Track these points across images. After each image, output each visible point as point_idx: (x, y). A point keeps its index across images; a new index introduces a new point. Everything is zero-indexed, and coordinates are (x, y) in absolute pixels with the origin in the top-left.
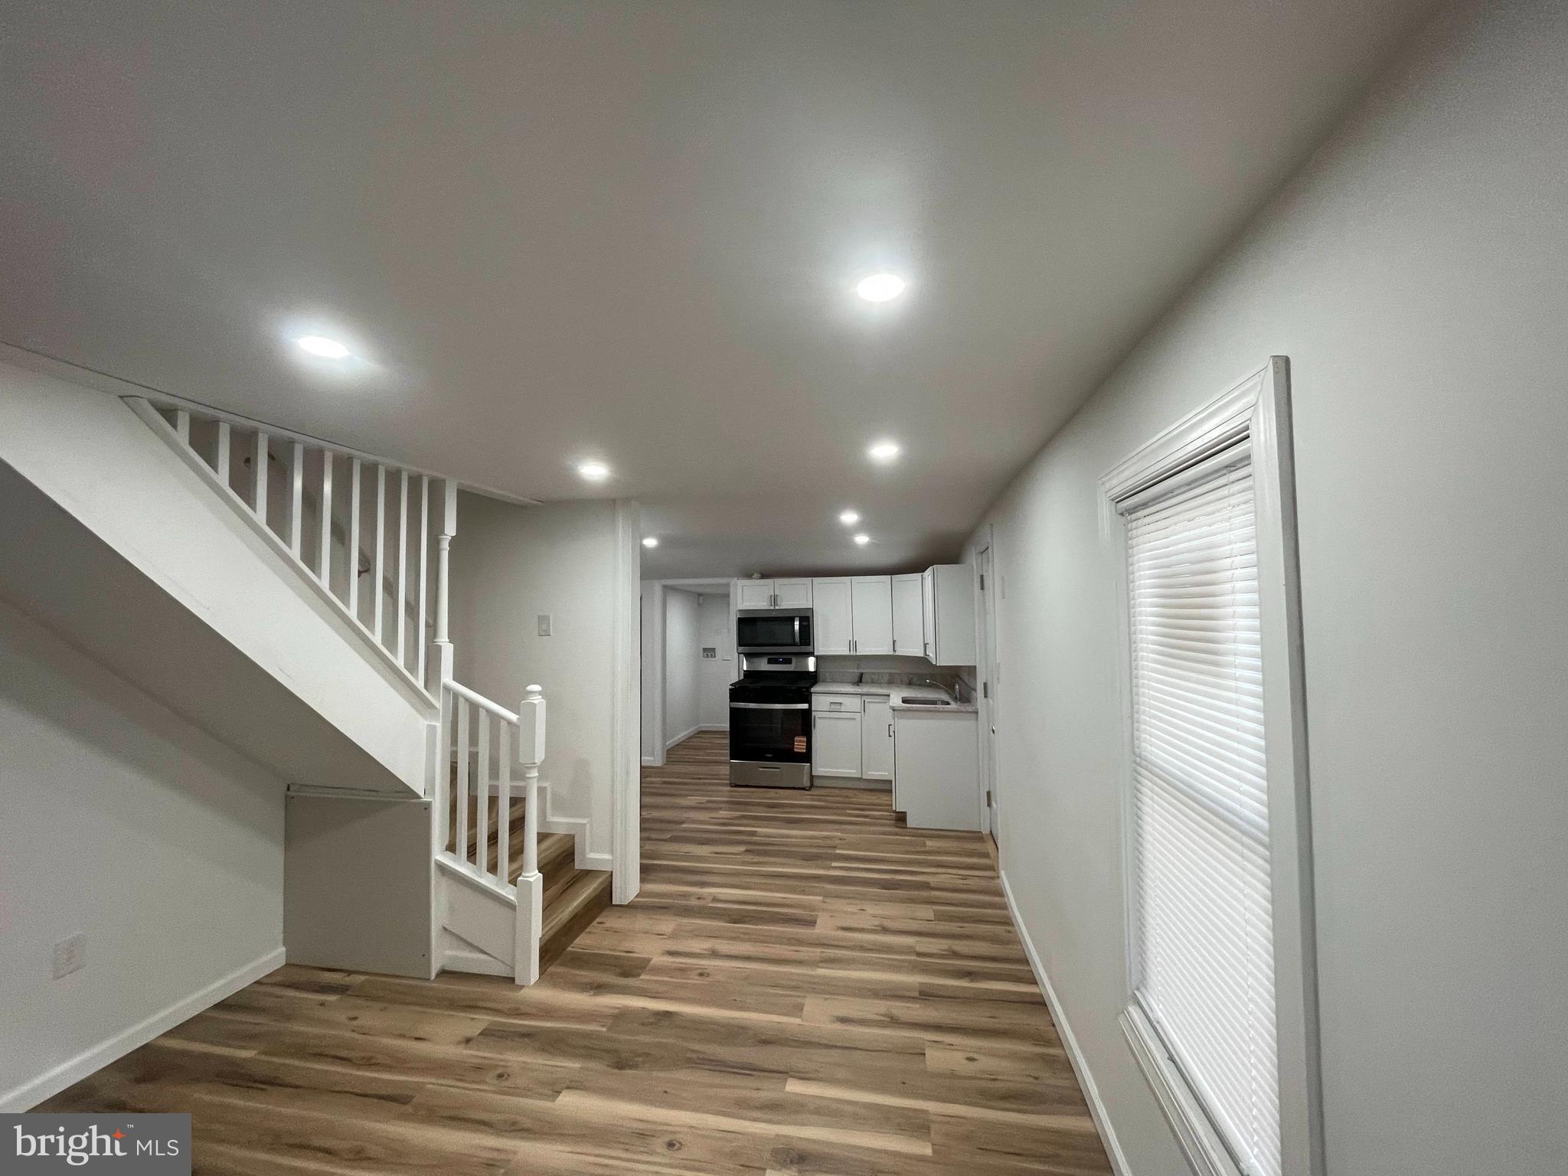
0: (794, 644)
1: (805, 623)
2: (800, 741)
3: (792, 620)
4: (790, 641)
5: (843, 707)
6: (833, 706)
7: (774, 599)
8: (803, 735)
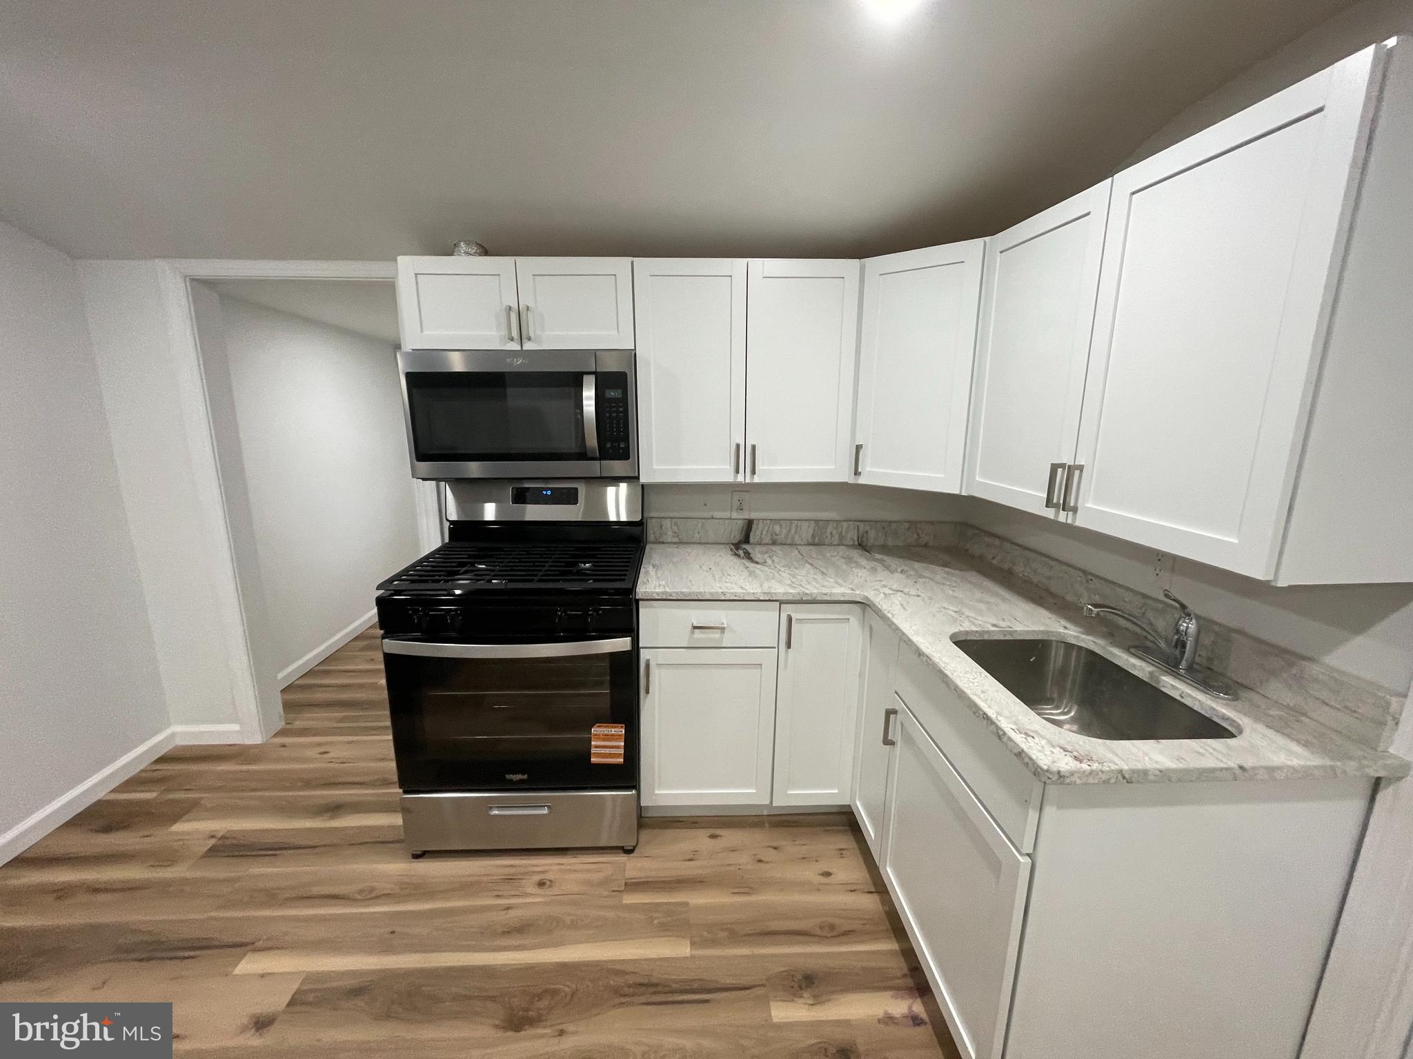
0: (583, 455)
1: (612, 394)
2: (608, 737)
3: (574, 381)
4: (570, 446)
5: (727, 634)
6: (698, 634)
7: (519, 319)
8: (614, 720)
